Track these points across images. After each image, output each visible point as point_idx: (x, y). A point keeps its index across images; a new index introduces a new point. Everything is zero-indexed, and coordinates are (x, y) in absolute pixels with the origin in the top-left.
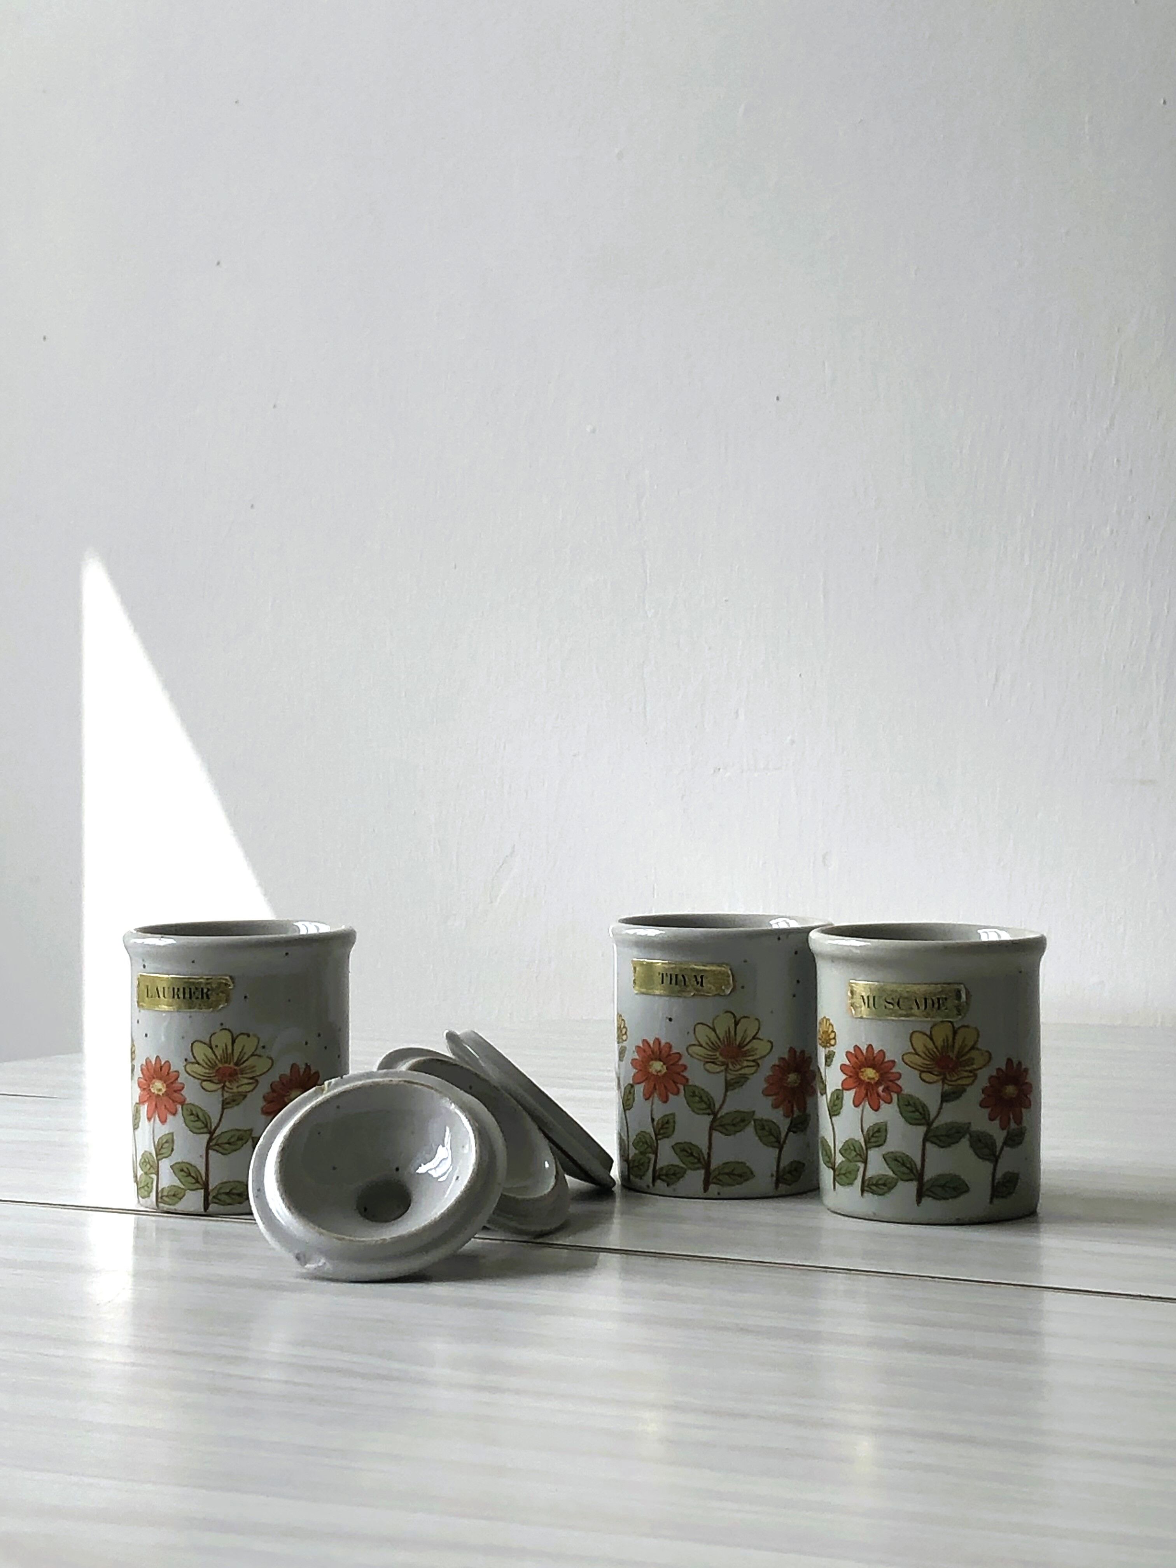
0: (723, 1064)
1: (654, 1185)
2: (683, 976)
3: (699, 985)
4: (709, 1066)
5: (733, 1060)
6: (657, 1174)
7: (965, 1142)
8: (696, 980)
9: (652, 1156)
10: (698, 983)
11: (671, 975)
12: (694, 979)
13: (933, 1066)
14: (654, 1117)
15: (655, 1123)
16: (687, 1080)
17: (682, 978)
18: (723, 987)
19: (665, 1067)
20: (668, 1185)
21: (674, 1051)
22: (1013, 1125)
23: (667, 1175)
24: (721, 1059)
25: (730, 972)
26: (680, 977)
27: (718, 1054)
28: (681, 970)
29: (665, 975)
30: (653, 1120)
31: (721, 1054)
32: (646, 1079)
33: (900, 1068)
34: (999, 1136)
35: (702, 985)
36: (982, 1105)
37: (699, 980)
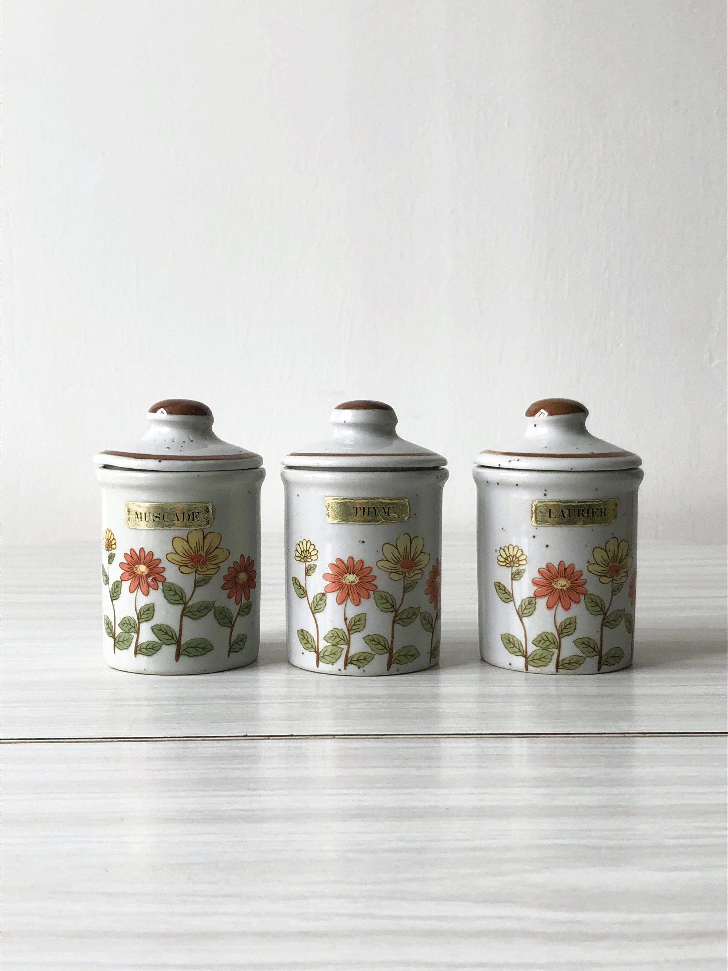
0: (403, 573)
1: (345, 668)
2: (374, 508)
3: (386, 515)
4: (393, 576)
5: (409, 570)
6: (349, 661)
7: (211, 614)
8: (384, 511)
9: (345, 647)
10: (385, 513)
11: (364, 508)
12: (383, 510)
13: (189, 562)
14: (347, 616)
15: (348, 622)
16: (376, 587)
17: (373, 510)
18: (403, 515)
19: (358, 578)
20: (359, 668)
21: (366, 565)
22: (244, 601)
23: (357, 660)
24: (402, 569)
25: (407, 504)
26: (372, 510)
27: (399, 565)
28: (373, 504)
29: (358, 509)
30: (346, 619)
31: (401, 567)
32: (340, 588)
33: (164, 563)
34: (234, 609)
35: (388, 515)
36: (223, 588)
37: (387, 511)
